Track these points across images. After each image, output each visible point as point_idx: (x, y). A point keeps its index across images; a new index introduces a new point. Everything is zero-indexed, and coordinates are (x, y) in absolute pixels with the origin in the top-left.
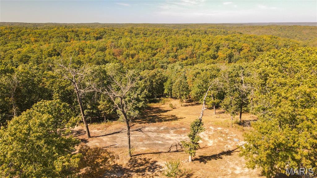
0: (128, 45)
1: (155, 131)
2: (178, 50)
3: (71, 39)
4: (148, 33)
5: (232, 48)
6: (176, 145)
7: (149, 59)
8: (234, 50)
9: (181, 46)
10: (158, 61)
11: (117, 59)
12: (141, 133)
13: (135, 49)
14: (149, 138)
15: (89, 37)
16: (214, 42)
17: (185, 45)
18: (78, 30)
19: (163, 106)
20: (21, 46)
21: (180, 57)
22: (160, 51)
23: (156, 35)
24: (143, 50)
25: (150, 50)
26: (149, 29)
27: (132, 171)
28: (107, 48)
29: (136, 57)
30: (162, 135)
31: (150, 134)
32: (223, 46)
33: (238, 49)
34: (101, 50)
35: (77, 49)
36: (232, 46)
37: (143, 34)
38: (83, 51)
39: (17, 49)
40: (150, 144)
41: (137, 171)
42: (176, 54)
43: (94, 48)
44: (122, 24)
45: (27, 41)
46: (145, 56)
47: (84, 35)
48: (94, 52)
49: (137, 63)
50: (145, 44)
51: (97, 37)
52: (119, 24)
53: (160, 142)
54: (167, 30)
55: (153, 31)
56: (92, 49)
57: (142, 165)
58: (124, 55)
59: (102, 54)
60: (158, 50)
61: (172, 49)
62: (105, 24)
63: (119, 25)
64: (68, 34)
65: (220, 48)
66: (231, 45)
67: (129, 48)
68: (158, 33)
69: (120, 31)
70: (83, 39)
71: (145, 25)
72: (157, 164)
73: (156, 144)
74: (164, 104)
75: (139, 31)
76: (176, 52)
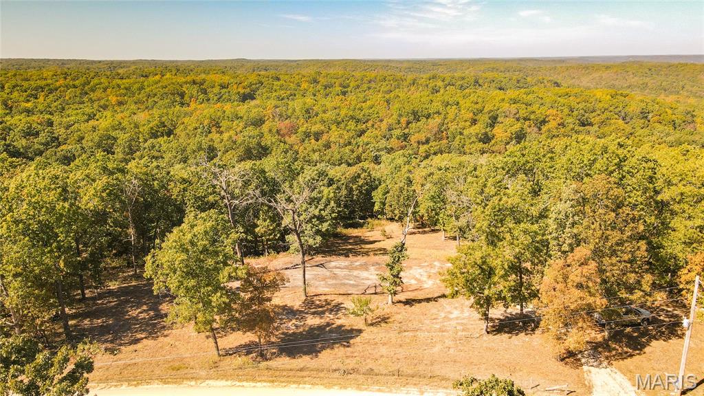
0: (308, 113)
1: (346, 267)
2: (410, 123)
3: (191, 99)
4: (351, 85)
5: (525, 119)
6: (375, 287)
7: (350, 143)
8: (527, 123)
9: (416, 116)
10: (368, 147)
11: (285, 143)
12: (324, 269)
13: (323, 122)
14: (335, 277)
15: (227, 94)
16: (486, 107)
17: (425, 112)
18: (204, 81)
19: (368, 234)
20: (95, 115)
21: (413, 139)
22: (373, 125)
23: (369, 88)
24: (339, 123)
25: (352, 125)
26: (353, 76)
27: (307, 313)
28: (266, 119)
29: (325, 137)
30: (355, 273)
31: (337, 271)
32: (504, 114)
33: (537, 121)
34: (253, 124)
35: (206, 122)
36: (525, 116)
37: (341, 85)
38: (218, 126)
39: (87, 121)
40: (336, 284)
41: (313, 313)
42: (406, 131)
43: (239, 120)
44: (296, 61)
45: (102, 102)
46: (341, 136)
47: (216, 90)
48: (240, 128)
49: (325, 150)
50: (343, 112)
51: (244, 94)
52: (289, 61)
53: (352, 282)
54: (391, 78)
55: (362, 80)
56: (236, 122)
57: (321, 307)
58: (300, 135)
59: (257, 132)
60: (369, 124)
61: (399, 122)
62: (258, 62)
63: (289, 65)
64: (184, 89)
65: (499, 119)
66: (522, 113)
67: (310, 119)
68: (373, 85)
69: (292, 80)
70: (216, 98)
71: (345, 64)
72: (342, 306)
73: (345, 284)
74: (372, 230)
75: (333, 81)
76: (407, 127)
